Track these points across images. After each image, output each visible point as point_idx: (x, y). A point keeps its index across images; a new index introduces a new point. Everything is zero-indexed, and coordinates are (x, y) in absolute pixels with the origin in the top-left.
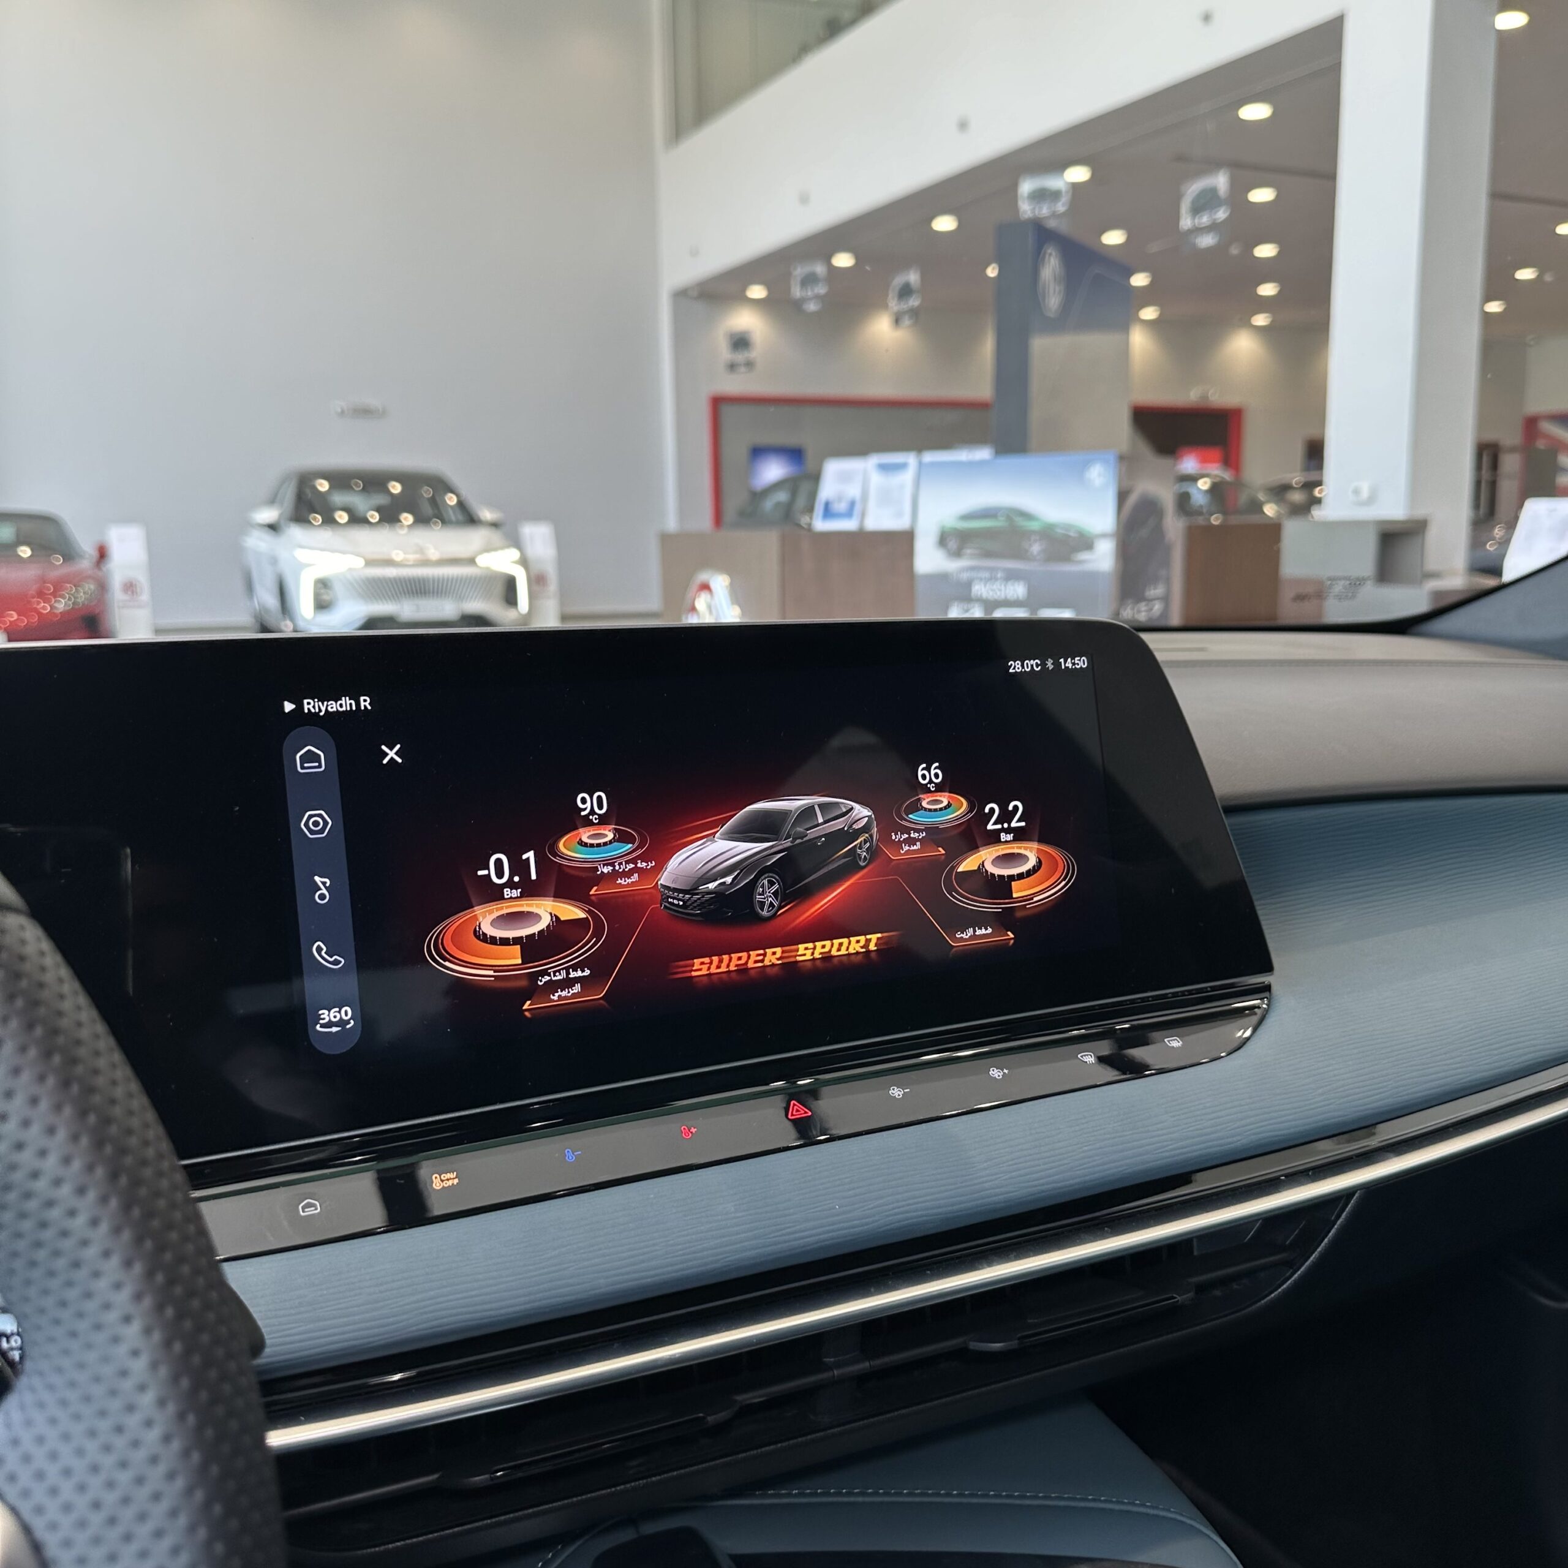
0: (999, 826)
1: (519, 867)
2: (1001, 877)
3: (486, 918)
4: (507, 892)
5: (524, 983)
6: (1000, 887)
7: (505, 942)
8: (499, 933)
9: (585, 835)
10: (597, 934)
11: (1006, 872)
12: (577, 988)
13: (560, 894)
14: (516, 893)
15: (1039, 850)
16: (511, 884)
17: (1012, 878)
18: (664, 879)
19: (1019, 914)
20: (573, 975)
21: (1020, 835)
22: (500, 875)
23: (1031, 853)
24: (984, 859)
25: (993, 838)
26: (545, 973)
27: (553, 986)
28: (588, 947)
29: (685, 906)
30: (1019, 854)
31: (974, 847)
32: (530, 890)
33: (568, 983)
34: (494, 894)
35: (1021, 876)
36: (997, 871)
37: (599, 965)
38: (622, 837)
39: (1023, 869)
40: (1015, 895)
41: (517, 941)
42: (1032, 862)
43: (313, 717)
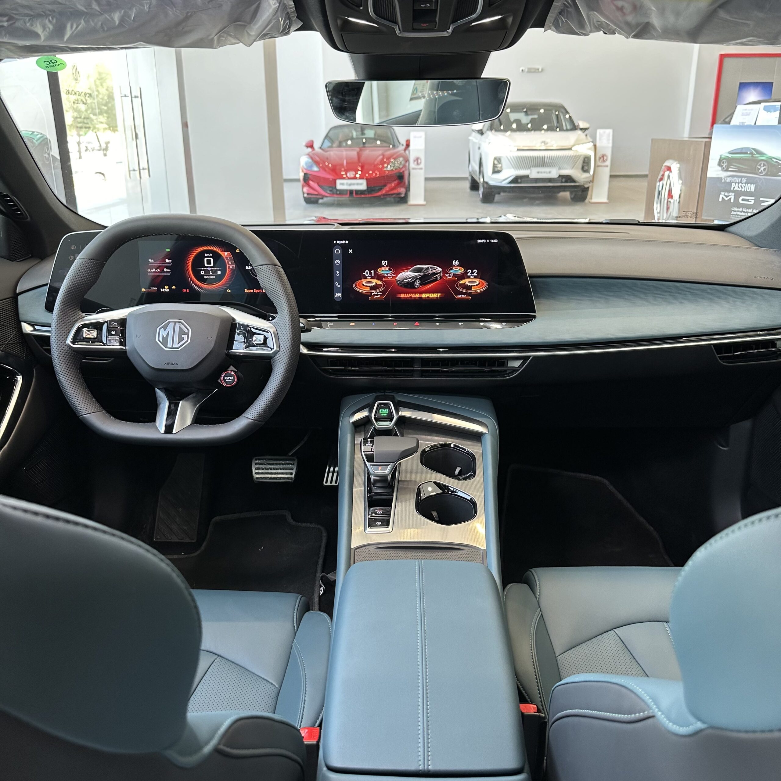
0: (471, 275)
1: (371, 273)
2: (470, 285)
3: (364, 282)
4: (368, 278)
5: (370, 294)
6: (470, 288)
7: (367, 286)
8: (366, 285)
9: (383, 268)
10: (384, 287)
11: (471, 284)
12: (379, 296)
13: (377, 279)
14: (370, 278)
15: (479, 281)
16: (369, 276)
17: (472, 286)
18: (397, 278)
19: (473, 293)
20: (379, 294)
21: (475, 277)
22: (367, 274)
23: (477, 281)
24: (466, 281)
25: (469, 277)
26: (373, 292)
27: (375, 295)
28: (382, 289)
29: (401, 284)
30: (475, 281)
31: (464, 279)
32: (372, 278)
33: (377, 295)
34: (366, 278)
35: (474, 286)
36: (469, 284)
37: (383, 292)
38: (390, 270)
39: (475, 284)
40: (472, 289)
41: (369, 286)
42: (477, 283)
43: (338, 244)
